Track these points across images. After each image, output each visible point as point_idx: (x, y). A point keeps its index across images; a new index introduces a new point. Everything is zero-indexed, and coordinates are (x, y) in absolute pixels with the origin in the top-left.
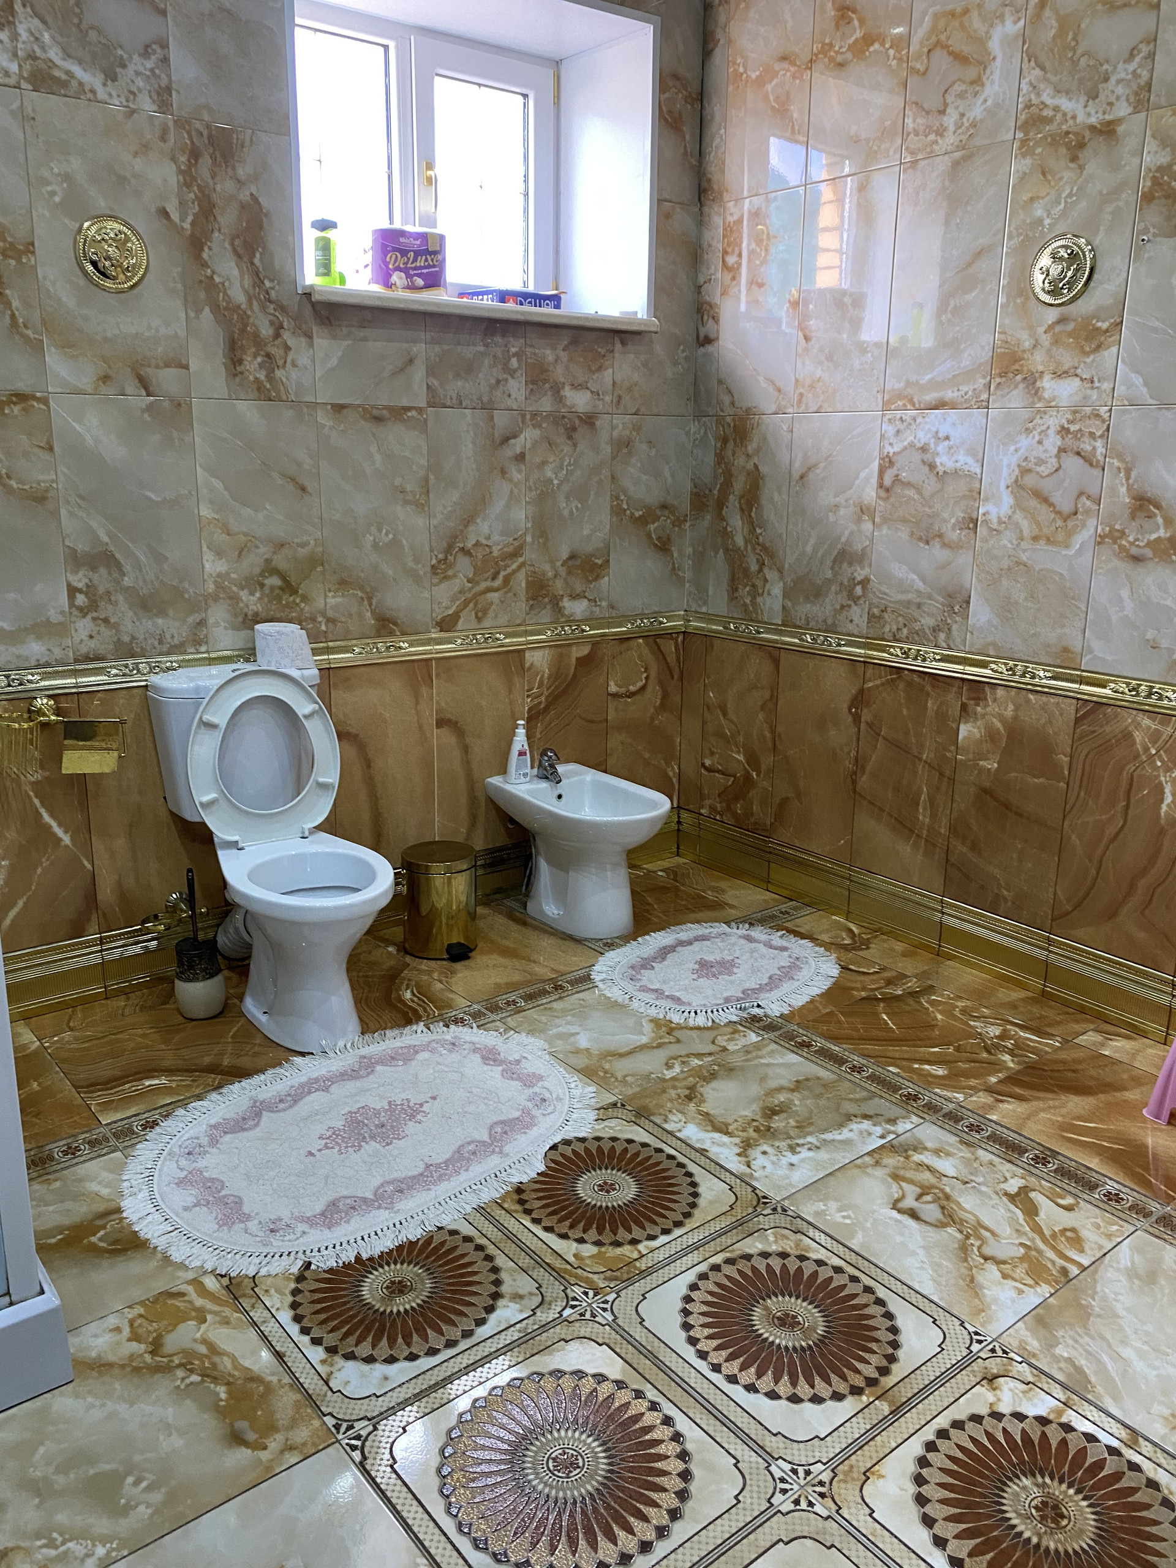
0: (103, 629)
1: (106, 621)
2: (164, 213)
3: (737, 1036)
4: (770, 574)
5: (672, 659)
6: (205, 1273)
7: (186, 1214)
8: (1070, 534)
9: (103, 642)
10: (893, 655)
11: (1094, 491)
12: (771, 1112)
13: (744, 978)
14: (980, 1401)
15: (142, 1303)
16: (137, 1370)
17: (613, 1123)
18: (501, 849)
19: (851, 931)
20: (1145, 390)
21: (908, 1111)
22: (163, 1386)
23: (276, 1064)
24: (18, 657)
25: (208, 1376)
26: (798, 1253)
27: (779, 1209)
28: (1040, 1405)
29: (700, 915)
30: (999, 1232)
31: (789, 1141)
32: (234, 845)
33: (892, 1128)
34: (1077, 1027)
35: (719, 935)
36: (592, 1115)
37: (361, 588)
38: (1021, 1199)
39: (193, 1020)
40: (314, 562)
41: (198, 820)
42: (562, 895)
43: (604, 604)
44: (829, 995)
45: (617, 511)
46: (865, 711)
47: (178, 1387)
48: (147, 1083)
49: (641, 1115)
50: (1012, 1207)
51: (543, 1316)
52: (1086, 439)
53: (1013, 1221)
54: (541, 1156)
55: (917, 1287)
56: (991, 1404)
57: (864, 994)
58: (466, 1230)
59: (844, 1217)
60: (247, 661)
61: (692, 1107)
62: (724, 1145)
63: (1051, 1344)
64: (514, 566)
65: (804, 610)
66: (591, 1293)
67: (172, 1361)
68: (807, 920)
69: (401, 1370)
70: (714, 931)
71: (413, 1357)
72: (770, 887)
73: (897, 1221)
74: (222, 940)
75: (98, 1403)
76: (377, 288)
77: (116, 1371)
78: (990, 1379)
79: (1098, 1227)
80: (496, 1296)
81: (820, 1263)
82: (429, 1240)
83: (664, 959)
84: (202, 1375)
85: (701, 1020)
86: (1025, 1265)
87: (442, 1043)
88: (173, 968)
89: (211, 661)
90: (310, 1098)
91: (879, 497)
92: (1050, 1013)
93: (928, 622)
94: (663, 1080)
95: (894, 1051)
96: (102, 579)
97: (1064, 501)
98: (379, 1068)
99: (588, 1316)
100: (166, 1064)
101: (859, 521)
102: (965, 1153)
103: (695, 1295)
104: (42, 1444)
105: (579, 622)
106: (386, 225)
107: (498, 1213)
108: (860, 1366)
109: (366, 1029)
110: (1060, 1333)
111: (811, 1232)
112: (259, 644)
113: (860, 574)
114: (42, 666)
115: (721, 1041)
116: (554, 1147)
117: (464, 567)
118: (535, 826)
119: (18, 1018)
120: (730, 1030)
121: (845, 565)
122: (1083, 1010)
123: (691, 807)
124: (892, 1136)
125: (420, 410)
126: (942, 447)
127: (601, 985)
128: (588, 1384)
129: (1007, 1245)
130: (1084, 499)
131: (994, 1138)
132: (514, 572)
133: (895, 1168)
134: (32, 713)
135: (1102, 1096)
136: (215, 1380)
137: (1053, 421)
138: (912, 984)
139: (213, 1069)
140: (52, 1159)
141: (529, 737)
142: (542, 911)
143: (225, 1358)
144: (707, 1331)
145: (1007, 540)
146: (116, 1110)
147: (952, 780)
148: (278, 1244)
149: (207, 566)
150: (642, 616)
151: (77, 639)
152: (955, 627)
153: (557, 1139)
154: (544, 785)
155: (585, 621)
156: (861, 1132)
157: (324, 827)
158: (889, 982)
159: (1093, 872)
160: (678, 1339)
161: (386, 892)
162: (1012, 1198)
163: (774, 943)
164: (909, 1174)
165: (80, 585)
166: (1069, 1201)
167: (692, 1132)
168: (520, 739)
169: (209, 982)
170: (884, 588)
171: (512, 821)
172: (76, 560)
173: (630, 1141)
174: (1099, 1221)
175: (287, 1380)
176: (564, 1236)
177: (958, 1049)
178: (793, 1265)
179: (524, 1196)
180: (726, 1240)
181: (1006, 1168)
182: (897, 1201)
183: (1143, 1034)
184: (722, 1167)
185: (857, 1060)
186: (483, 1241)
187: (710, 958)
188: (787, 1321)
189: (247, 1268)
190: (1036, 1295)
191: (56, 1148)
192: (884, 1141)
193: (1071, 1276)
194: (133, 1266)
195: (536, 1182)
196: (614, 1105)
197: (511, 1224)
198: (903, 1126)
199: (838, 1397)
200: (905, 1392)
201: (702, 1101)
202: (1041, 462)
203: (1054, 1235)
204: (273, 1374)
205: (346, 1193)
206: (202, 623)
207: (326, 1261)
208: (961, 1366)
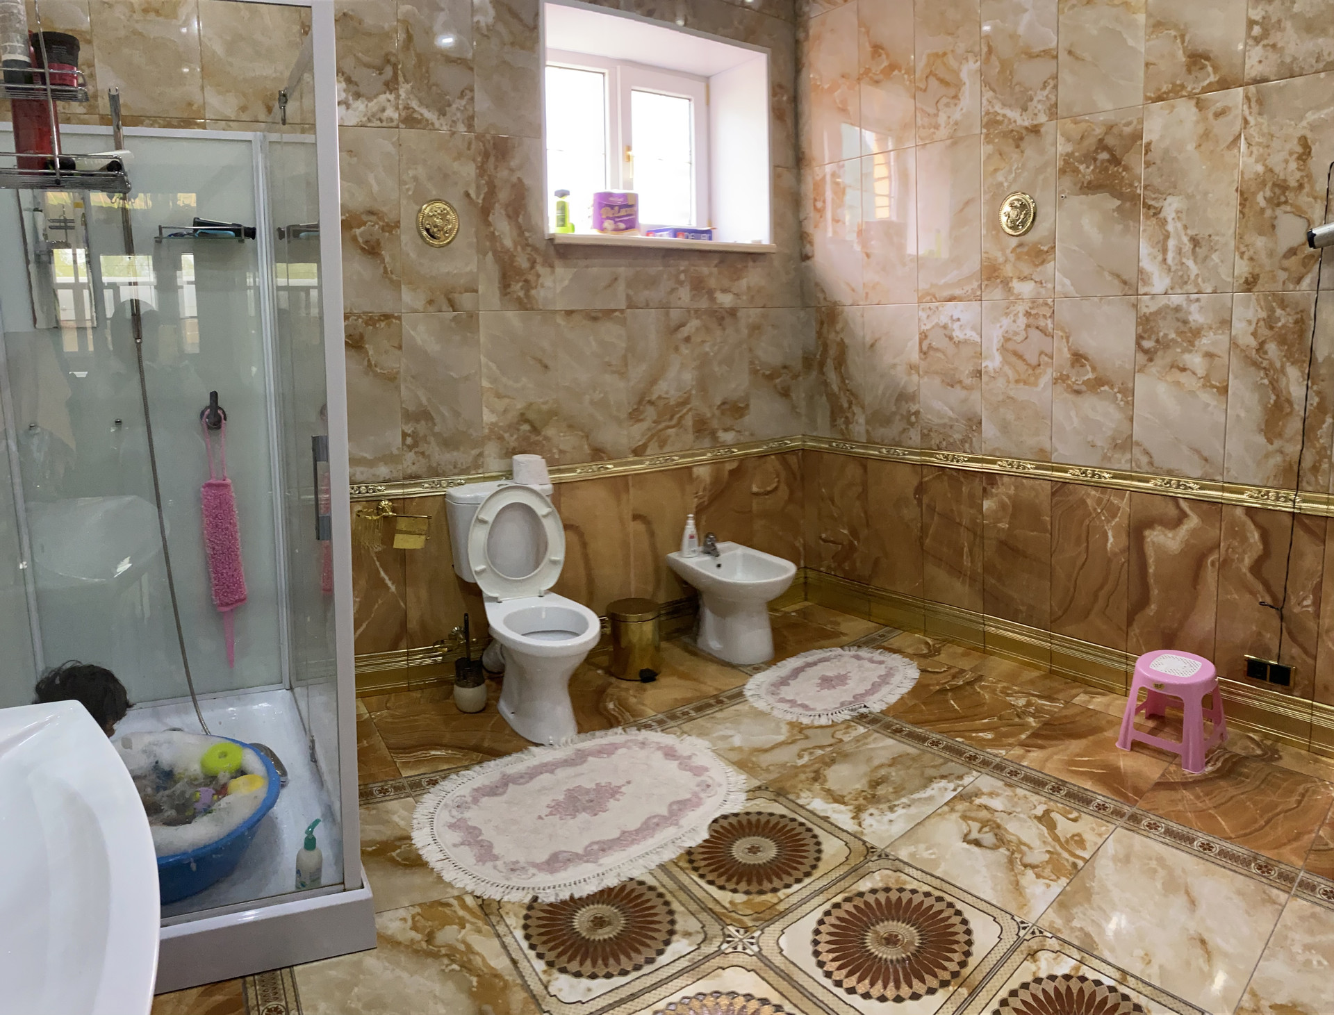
0: (420, 458)
1: (423, 453)
2: (467, 195)
3: (850, 730)
4: (855, 409)
5: (795, 467)
6: (467, 893)
7: (455, 849)
8: (1037, 378)
9: (419, 466)
10: (938, 460)
11: (1048, 351)
12: (875, 784)
13: (855, 686)
14: (1026, 972)
15: (420, 905)
16: (416, 952)
17: (757, 801)
18: (677, 602)
19: (927, 643)
20: (1072, 288)
21: (971, 769)
22: (433, 968)
23: (519, 749)
24: (374, 475)
25: (465, 968)
26: (898, 887)
27: (883, 856)
28: (1065, 967)
29: (823, 642)
30: (1032, 845)
31: (888, 804)
32: (495, 600)
33: (960, 783)
34: (1074, 692)
35: (836, 657)
36: (743, 796)
37: (582, 430)
38: (1045, 819)
39: (465, 713)
40: (553, 413)
41: (472, 581)
42: (722, 635)
43: (747, 433)
44: (914, 692)
45: (754, 372)
46: (925, 497)
47: (443, 970)
48: (433, 753)
49: (780, 793)
50: (1041, 826)
51: (708, 949)
52: (1041, 318)
53: (1041, 835)
54: (706, 827)
55: (982, 896)
56: (1034, 973)
57: (938, 688)
58: (651, 881)
59: (932, 854)
60: (507, 478)
61: (817, 786)
62: (841, 812)
63: (1069, 920)
64: (685, 411)
65: (880, 432)
66: (742, 931)
67: (440, 951)
68: (897, 640)
69: (601, 985)
70: (833, 653)
71: (608, 976)
72: (872, 619)
73: (968, 850)
74: (485, 660)
75: (391, 967)
76: (595, 232)
77: (402, 948)
78: (1032, 955)
79: (1093, 830)
80: (672, 933)
81: (914, 892)
82: (623, 888)
83: (796, 677)
84: (461, 966)
85: (824, 721)
86: (1050, 866)
87: (635, 742)
88: (452, 676)
89: (485, 479)
90: (542, 777)
91: (920, 358)
92: (1056, 684)
93: (957, 436)
94: (796, 767)
95: (960, 726)
96: (422, 427)
97: (1033, 359)
98: (590, 759)
99: (740, 949)
100: (445, 741)
101: (910, 374)
102: (1009, 792)
103: (822, 928)
104: (356, 986)
105: (730, 446)
106: (602, 190)
107: (675, 870)
108: (946, 964)
109: (582, 729)
110: (1074, 911)
111: (908, 870)
112: (515, 469)
113: (914, 408)
114: (388, 482)
115: (839, 735)
116: (715, 821)
117: (650, 413)
118: (700, 587)
119: (360, 696)
120: (844, 726)
121: (903, 403)
122: (1075, 680)
123: (813, 566)
124: (960, 789)
125: (622, 311)
126: (956, 325)
127: (751, 699)
128: (740, 1002)
129: (1038, 855)
130: (1043, 356)
131: (1027, 779)
132: (685, 414)
133: (965, 811)
134: (379, 510)
135: (1091, 738)
136: (470, 971)
137: (1021, 308)
138: (969, 676)
139: (477, 749)
140: (372, 794)
141: (697, 525)
142: (708, 645)
143: (477, 957)
144: (831, 956)
145: (1001, 383)
146: (411, 768)
147: (982, 537)
148: (515, 881)
149: (485, 418)
150: (773, 440)
151: (405, 466)
152: (974, 439)
153: (717, 815)
154: (707, 558)
155: (734, 445)
156: (940, 789)
157: (552, 590)
158: (954, 677)
159: (1072, 589)
160: (809, 963)
161: (594, 638)
162: (1039, 819)
163: (875, 659)
164: (973, 814)
165: (409, 432)
166: (1074, 815)
167: (818, 805)
168: (690, 528)
169: (476, 689)
170: (929, 417)
171: (686, 583)
172: (408, 416)
173: (771, 814)
174: (1094, 825)
175: (519, 981)
176: (722, 888)
177: (1000, 718)
178: (894, 896)
179: (693, 857)
180: (843, 884)
181: (1035, 798)
182: (966, 835)
183: (1112, 691)
184: (840, 828)
185: (935, 737)
186: (661, 890)
187: (829, 674)
188: (891, 940)
189: (494, 894)
190: (1056, 888)
191: (375, 787)
192: (955, 793)
193: (1079, 868)
194: (417, 879)
195: (703, 847)
196: (759, 788)
197: (683, 878)
198: (967, 780)
199: (931, 991)
200: (978, 977)
201: (825, 781)
202: (1016, 334)
203: (1067, 842)
204: (510, 975)
205: (563, 849)
206: (481, 455)
207: (548, 897)
208: (1013, 950)
